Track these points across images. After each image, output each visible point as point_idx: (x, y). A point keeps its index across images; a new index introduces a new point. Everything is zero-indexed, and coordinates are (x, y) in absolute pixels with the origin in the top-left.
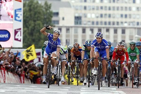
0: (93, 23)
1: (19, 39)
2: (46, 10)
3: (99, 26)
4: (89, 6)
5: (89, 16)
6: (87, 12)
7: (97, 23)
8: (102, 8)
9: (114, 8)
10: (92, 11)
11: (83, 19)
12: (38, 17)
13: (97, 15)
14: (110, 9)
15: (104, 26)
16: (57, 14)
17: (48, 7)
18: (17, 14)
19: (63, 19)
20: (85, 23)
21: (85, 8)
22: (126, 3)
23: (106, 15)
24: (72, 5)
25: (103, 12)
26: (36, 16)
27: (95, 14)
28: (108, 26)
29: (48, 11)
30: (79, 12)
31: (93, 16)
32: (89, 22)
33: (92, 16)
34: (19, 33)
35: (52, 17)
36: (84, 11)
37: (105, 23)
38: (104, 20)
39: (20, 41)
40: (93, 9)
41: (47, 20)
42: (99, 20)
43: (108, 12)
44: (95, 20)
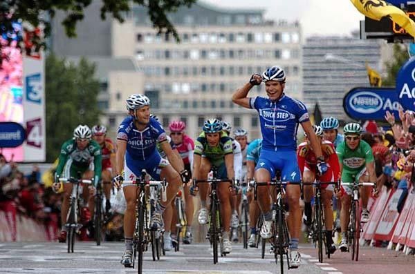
0: (185, 104)
1: (37, 143)
2: (85, 77)
3: (200, 110)
4: (176, 68)
5: (176, 88)
6: (171, 79)
7: (195, 104)
8: (204, 70)
9: (232, 69)
10: (182, 78)
11: (163, 96)
12: (66, 93)
13: (194, 87)
14: (222, 72)
15: (209, 110)
16: (105, 86)
17: (88, 70)
18: (32, 87)
19: (119, 96)
20: (167, 104)
21: (167, 71)
22: (259, 57)
23: (213, 86)
24: (137, 65)
25: (208, 79)
26: (62, 91)
27: (191, 85)
28: (218, 110)
29: (88, 81)
30: (154, 80)
31: (186, 88)
32: (176, 101)
33: (182, 88)
34: (36, 130)
35: (96, 93)
36: (163, 79)
37: (213, 104)
38: (209, 96)
39: (39, 146)
40: (186, 73)
41: (87, 99)
42: (200, 96)
43: (219, 79)
44: (191, 98)
